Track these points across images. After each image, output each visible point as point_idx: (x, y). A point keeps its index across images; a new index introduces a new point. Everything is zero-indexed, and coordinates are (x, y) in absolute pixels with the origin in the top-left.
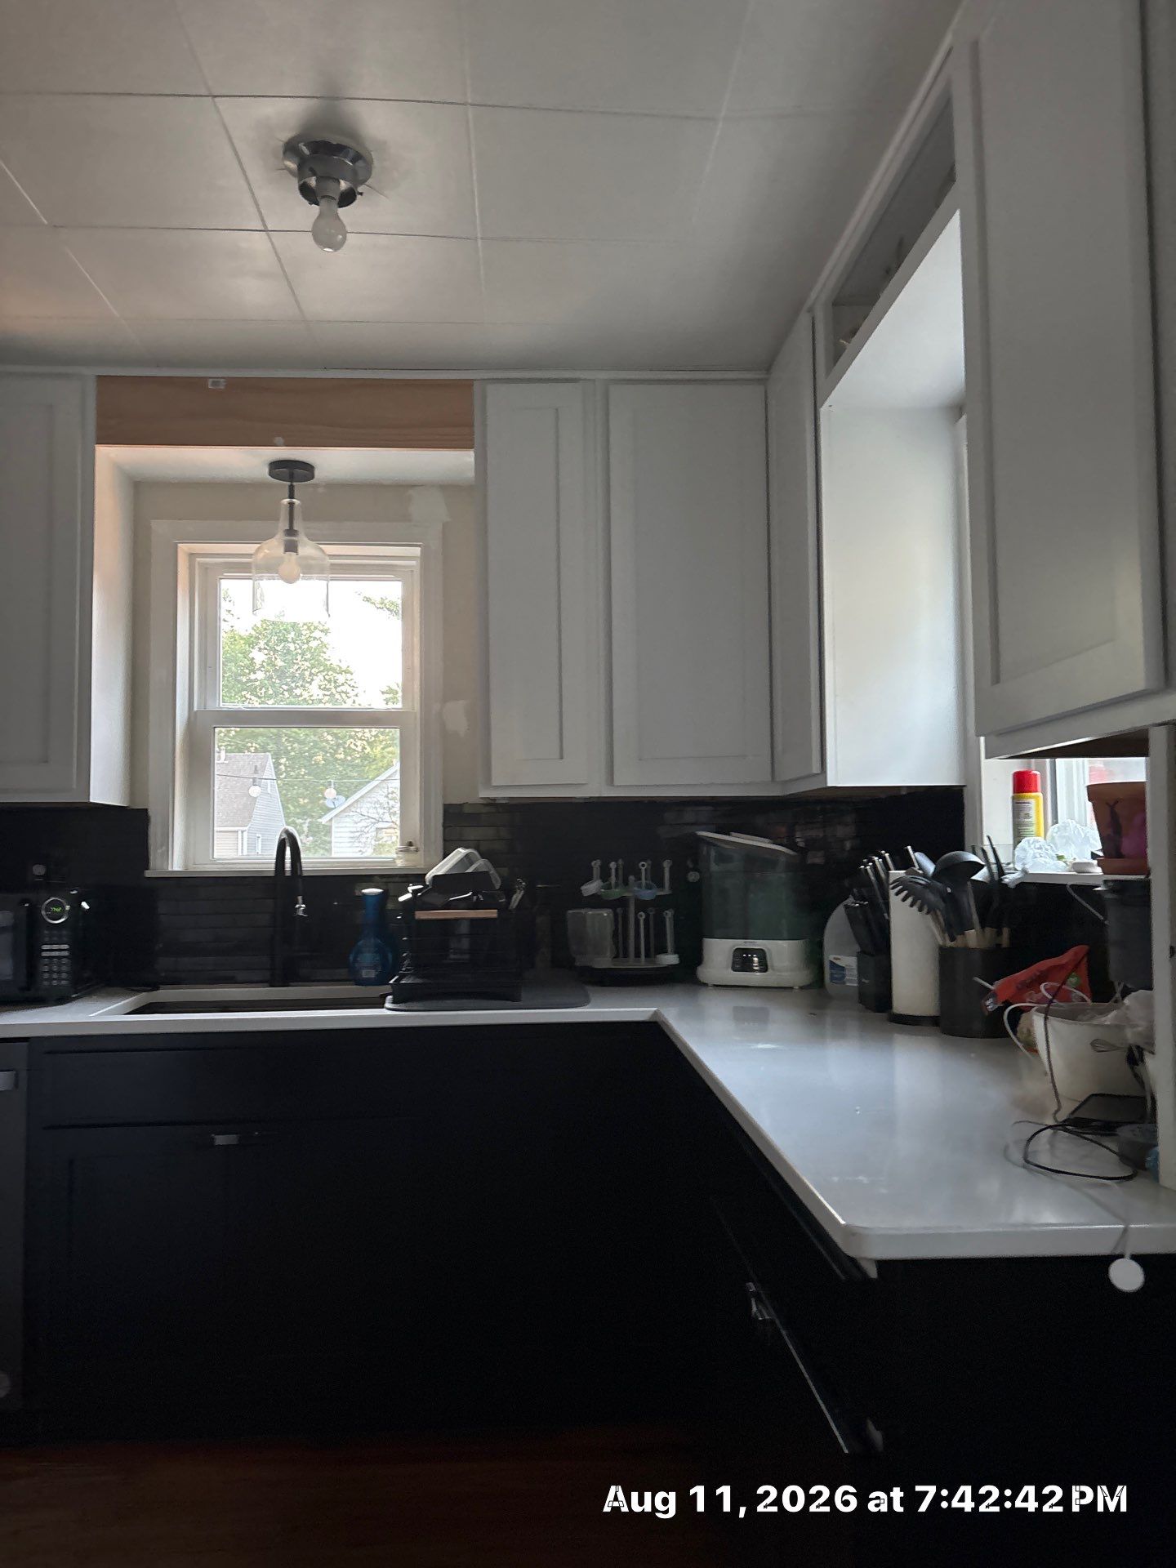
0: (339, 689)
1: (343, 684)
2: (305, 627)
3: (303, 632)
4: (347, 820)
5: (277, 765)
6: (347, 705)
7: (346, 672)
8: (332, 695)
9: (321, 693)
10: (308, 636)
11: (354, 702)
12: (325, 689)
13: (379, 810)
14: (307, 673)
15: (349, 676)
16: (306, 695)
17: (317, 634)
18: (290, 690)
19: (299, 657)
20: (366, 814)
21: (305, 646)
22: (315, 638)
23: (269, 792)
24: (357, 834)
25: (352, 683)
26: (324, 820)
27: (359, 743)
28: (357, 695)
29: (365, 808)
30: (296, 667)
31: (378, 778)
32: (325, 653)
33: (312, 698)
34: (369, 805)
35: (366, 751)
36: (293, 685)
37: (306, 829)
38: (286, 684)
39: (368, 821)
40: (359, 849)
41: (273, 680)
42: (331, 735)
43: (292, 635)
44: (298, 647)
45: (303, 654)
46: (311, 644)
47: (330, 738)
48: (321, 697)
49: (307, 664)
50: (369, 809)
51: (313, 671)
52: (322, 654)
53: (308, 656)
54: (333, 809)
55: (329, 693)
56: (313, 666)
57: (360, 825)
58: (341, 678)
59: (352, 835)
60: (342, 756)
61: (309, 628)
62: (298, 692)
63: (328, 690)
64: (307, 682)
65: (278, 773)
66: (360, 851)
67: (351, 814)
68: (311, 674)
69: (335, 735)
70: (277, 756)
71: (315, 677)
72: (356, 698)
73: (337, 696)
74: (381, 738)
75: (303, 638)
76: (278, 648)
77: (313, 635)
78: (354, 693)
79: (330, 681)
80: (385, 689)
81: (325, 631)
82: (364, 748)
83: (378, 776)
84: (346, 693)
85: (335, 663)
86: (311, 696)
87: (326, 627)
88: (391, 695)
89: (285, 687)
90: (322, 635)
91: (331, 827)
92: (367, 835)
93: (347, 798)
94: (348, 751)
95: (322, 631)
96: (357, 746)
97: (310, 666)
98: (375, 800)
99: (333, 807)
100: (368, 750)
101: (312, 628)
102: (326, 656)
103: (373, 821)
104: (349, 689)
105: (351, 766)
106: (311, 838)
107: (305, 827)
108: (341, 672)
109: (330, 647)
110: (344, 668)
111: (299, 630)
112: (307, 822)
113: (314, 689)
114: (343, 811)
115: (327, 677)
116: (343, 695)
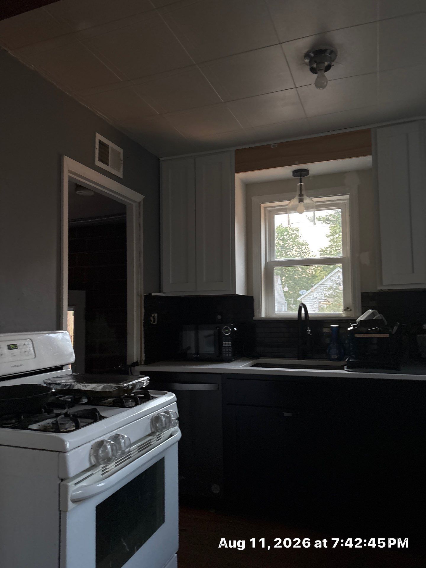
0: (303, 251)
1: (304, 250)
2: (290, 230)
3: (290, 232)
4: (308, 299)
5: (281, 279)
6: (305, 258)
7: (306, 245)
9: (296, 253)
10: (291, 233)
11: (309, 255)
12: (298, 252)
13: (320, 295)
14: (291, 246)
15: (306, 246)
16: (291, 254)
17: (295, 232)
18: (285, 253)
19: (288, 241)
20: (315, 297)
21: (290, 237)
22: (294, 234)
23: (279, 289)
25: (308, 249)
26: (299, 299)
28: (309, 253)
29: (315, 294)
30: (287, 244)
31: (318, 284)
32: (298, 239)
33: (293, 255)
34: (316, 293)
35: (313, 273)
36: (286, 251)
37: (292, 302)
38: (284, 251)
39: (316, 299)
40: (313, 309)
41: (279, 250)
42: (301, 268)
43: (286, 233)
44: (288, 237)
45: (290, 240)
46: (292, 236)
47: (300, 269)
48: (296, 255)
49: (291, 243)
50: (316, 294)
51: (293, 245)
53: (292, 240)
54: (302, 295)
55: (299, 253)
56: (294, 244)
57: (313, 301)
58: (304, 247)
59: (310, 304)
60: (304, 276)
62: (288, 253)
63: (299, 252)
64: (291, 250)
65: (282, 282)
66: (314, 310)
67: (310, 297)
68: (293, 247)
69: (302, 269)
70: (281, 277)
71: (294, 248)
72: (309, 254)
73: (302, 254)
74: (319, 268)
75: (290, 234)
76: (281, 238)
77: (293, 232)
78: (308, 252)
79: (299, 248)
80: (320, 250)
81: (298, 231)
82: (313, 272)
83: (318, 282)
85: (301, 241)
86: (293, 254)
87: (298, 229)
88: (323, 252)
89: (284, 252)
90: (296, 232)
92: (316, 305)
93: (307, 291)
94: (307, 274)
95: (297, 231)
96: (310, 271)
97: (292, 244)
98: (319, 291)
100: (314, 273)
101: (293, 230)
102: (298, 240)
103: (319, 299)
104: (307, 251)
105: (308, 279)
106: (294, 306)
107: (292, 301)
108: (303, 245)
109: (299, 236)
110: (305, 243)
111: (288, 231)
112: (293, 299)
113: (294, 252)
114: (306, 296)
115: (298, 247)
116: (304, 253)
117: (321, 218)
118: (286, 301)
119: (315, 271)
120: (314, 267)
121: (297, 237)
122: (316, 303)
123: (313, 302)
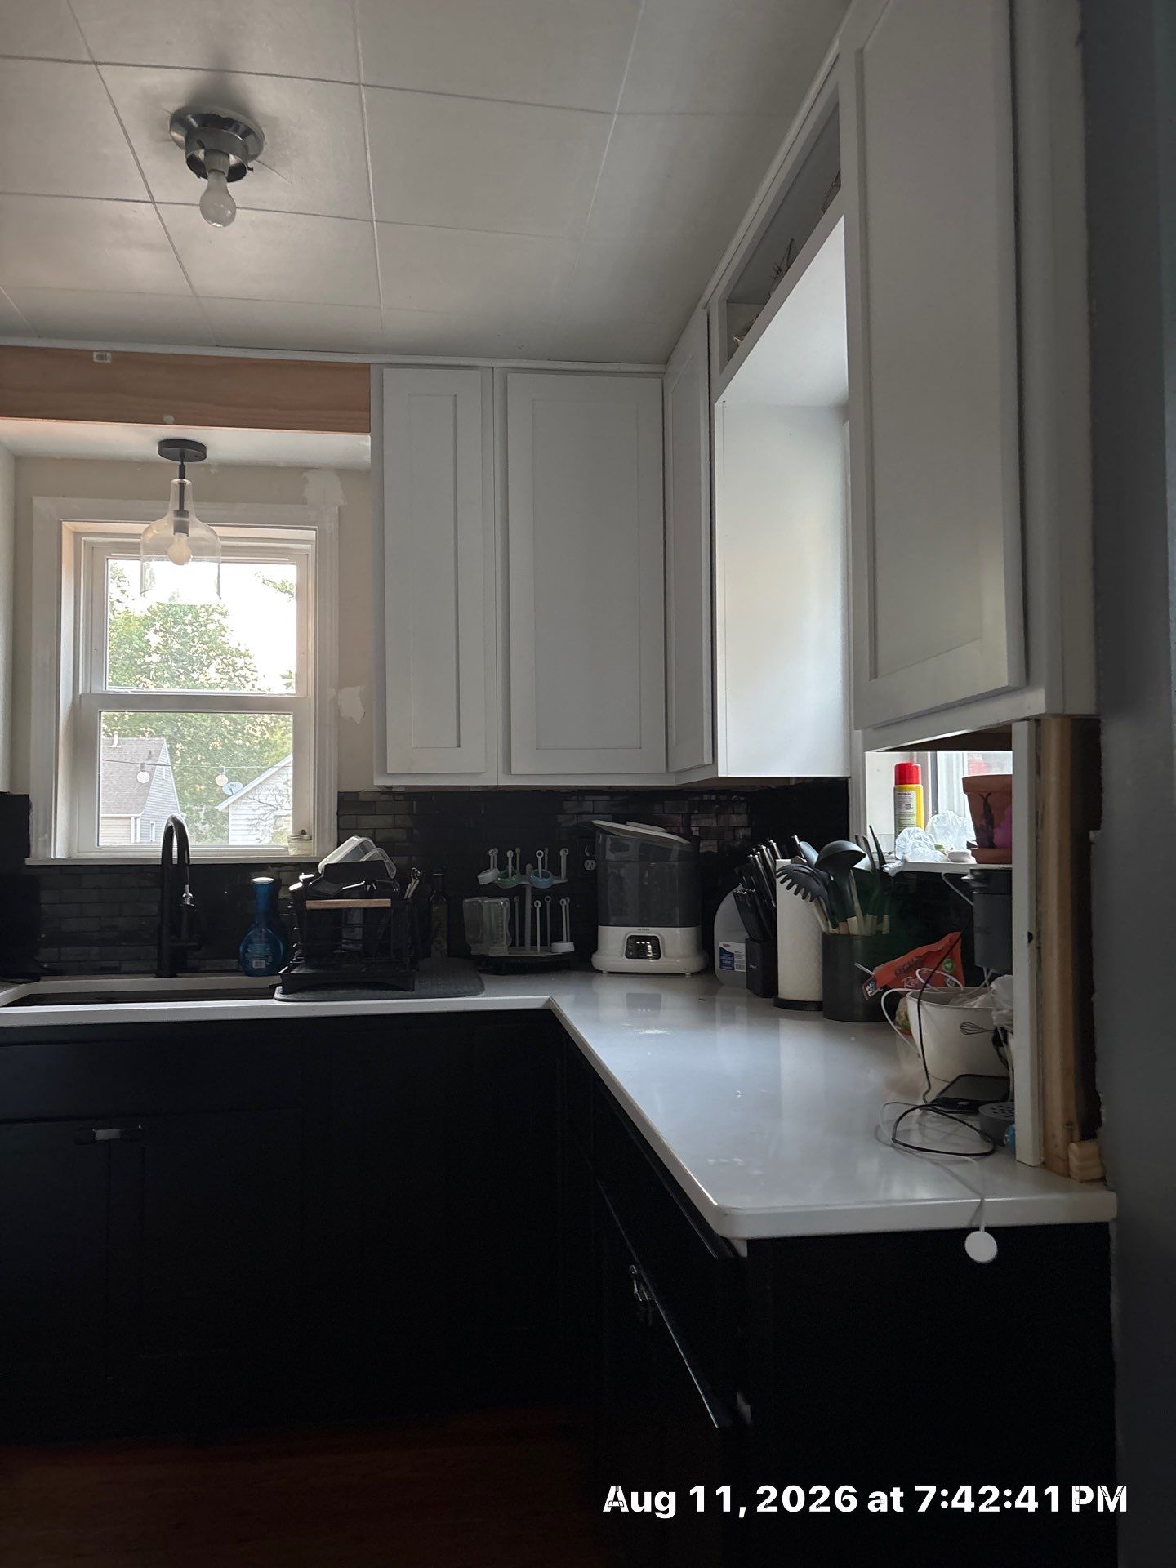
0: (237, 674)
1: (242, 668)
2: (203, 610)
3: (200, 615)
4: (246, 807)
5: (172, 750)
6: (246, 690)
7: (245, 655)
8: (230, 679)
9: (218, 676)
10: (205, 618)
11: (253, 686)
12: (223, 673)
13: (278, 797)
14: (204, 656)
15: (248, 660)
16: (203, 679)
17: (216, 616)
18: (187, 673)
19: (196, 640)
20: (264, 801)
21: (203, 629)
22: (213, 621)
23: (164, 777)
24: (255, 822)
25: (251, 667)
26: (221, 807)
27: (258, 728)
28: (256, 680)
29: (262, 795)
30: (193, 650)
31: (277, 765)
32: (223, 636)
33: (209, 682)
34: (266, 792)
35: (266, 737)
36: (190, 668)
37: (202, 816)
38: (183, 667)
39: (266, 808)
40: (258, 837)
41: (169, 663)
42: (229, 720)
43: (189, 617)
44: (195, 629)
45: (200, 637)
46: (209, 627)
47: (227, 723)
48: (218, 681)
49: (205, 647)
50: (266, 796)
51: (211, 654)
52: (220, 637)
53: (206, 639)
54: (230, 796)
55: (227, 677)
56: (211, 650)
57: (258, 812)
58: (240, 662)
59: (249, 823)
60: (241, 742)
61: (207, 611)
62: (195, 675)
63: (228, 673)
64: (204, 666)
65: (173, 759)
66: (258, 839)
67: (250, 801)
68: (208, 657)
69: (235, 722)
70: (172, 741)
71: (212, 661)
72: (254, 682)
73: (236, 680)
74: (281, 723)
75: (201, 620)
76: (175, 631)
77: (211, 617)
78: (253, 677)
79: (228, 665)
80: (281, 673)
81: (224, 614)
82: (263, 734)
83: (277, 762)
84: (245, 677)
85: (234, 645)
86: (209, 680)
87: (224, 610)
89: (182, 671)
90: (220, 617)
91: (228, 814)
92: (265, 823)
93: (245, 785)
94: (248, 737)
95: (221, 614)
96: (256, 731)
97: (207, 649)
98: (273, 787)
99: (230, 793)
100: (268, 736)
101: (210, 610)
102: (224, 639)
103: (272, 808)
104: (248, 673)
105: (249, 752)
106: (207, 826)
107: (202, 814)
108: (240, 655)
109: (229, 630)
110: (243, 652)
111: (196, 613)
112: (204, 808)
113: (211, 672)
114: (241, 798)
115: (225, 661)
116: (242, 679)
117: (287, 584)
118: (184, 811)
119: (271, 730)
120: (267, 718)
121: (223, 633)
122: (264, 818)
123: (256, 817)
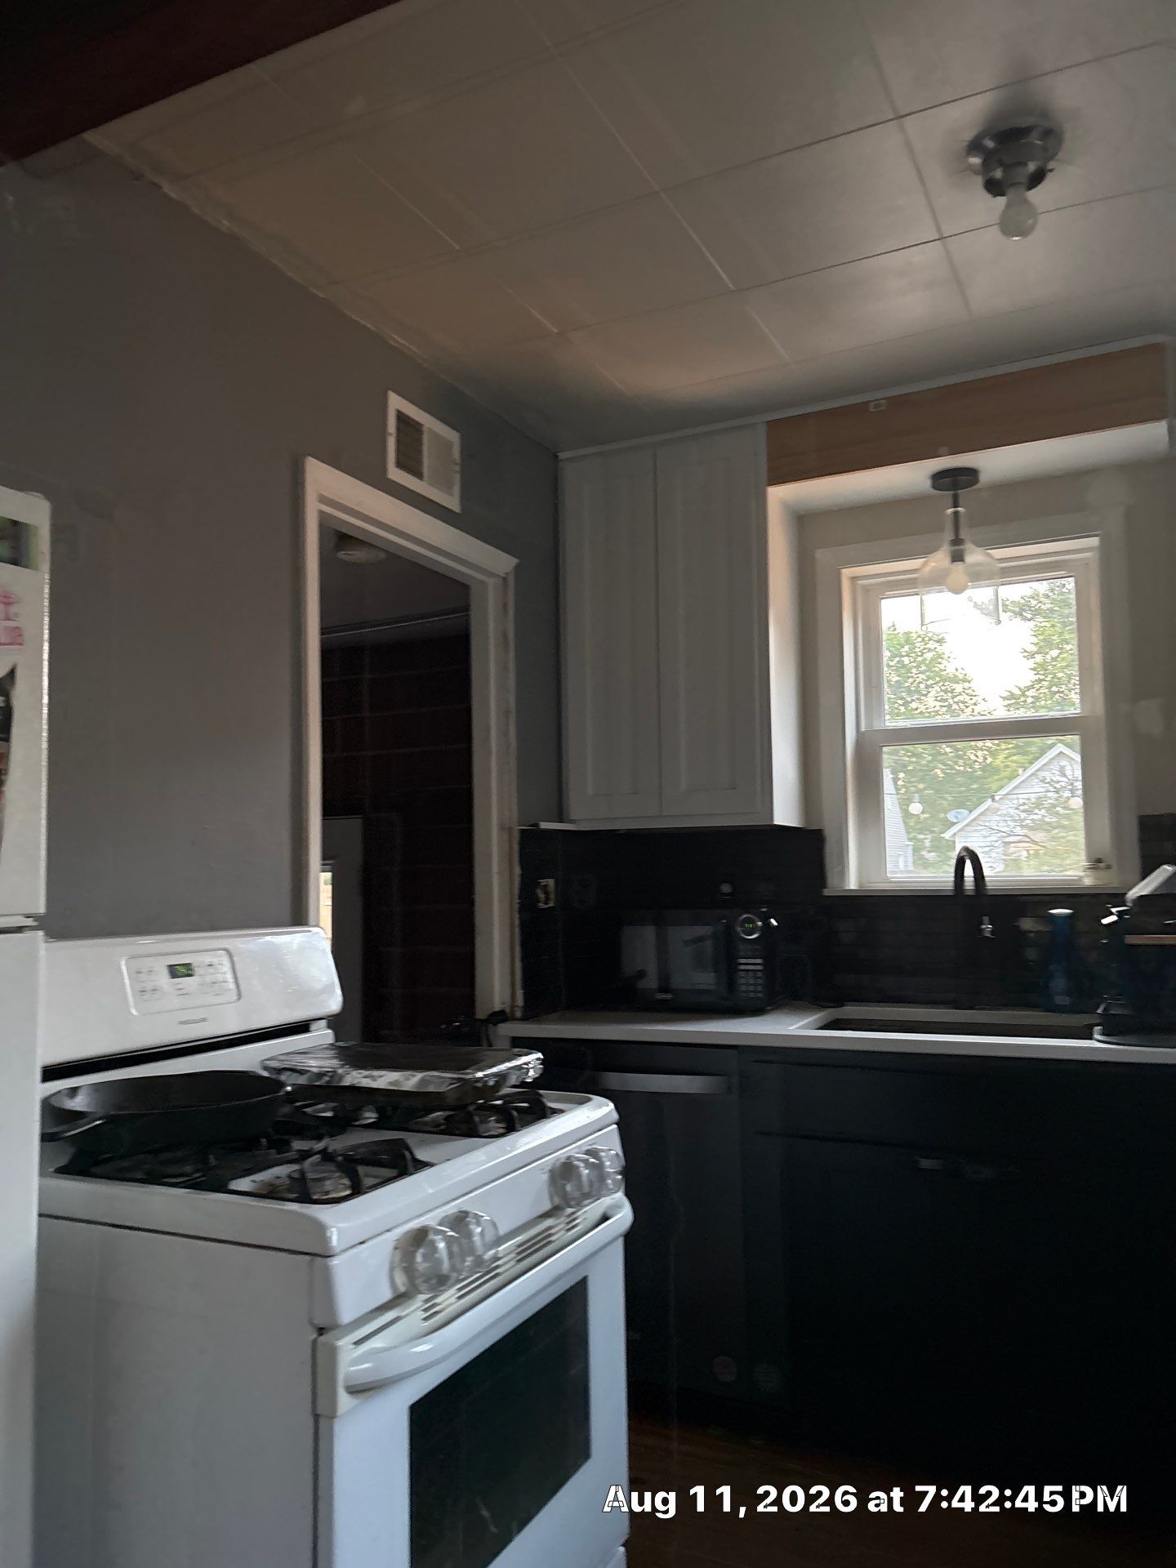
0: (956, 700)
1: (960, 694)
2: (920, 639)
3: (916, 645)
4: (977, 834)
5: (895, 780)
6: (964, 718)
7: (965, 681)
8: (950, 706)
9: (938, 704)
10: (922, 647)
11: (973, 713)
12: (942, 700)
13: (1009, 823)
14: (922, 686)
15: (966, 685)
16: (922, 708)
17: (931, 645)
18: (906, 704)
19: (914, 671)
20: (995, 827)
21: (920, 659)
22: (930, 650)
24: (987, 849)
25: (970, 691)
26: (947, 835)
27: (979, 753)
28: (975, 704)
29: (994, 820)
30: (911, 680)
32: (940, 663)
33: (929, 710)
34: (998, 818)
35: (988, 762)
36: (909, 699)
37: (928, 845)
38: (902, 698)
39: (998, 835)
42: (950, 747)
43: (907, 648)
44: (912, 660)
45: (918, 667)
46: (925, 656)
47: (948, 750)
48: (937, 708)
49: (921, 676)
50: (998, 822)
51: (929, 683)
52: (938, 665)
53: (923, 668)
54: (956, 823)
55: (946, 704)
56: (929, 678)
57: (989, 839)
58: (958, 688)
60: (962, 768)
61: (923, 640)
62: (914, 705)
63: (946, 701)
64: (921, 695)
65: (897, 789)
66: (991, 867)
67: (981, 827)
68: (927, 687)
69: (956, 750)
71: (930, 690)
72: (974, 707)
73: (955, 706)
74: (1003, 747)
75: (917, 650)
76: (892, 664)
77: (927, 646)
78: (973, 702)
79: (946, 692)
80: (1006, 694)
81: (941, 641)
82: (985, 759)
83: (1001, 787)
84: (963, 702)
86: (927, 709)
87: (940, 637)
88: (1013, 701)
89: (900, 702)
90: (937, 645)
91: (954, 842)
92: (998, 850)
93: (970, 811)
94: (968, 763)
95: (938, 641)
96: (977, 756)
97: (925, 678)
98: (1004, 812)
99: (956, 821)
100: (989, 760)
101: (927, 639)
102: (942, 667)
103: (1005, 834)
104: (967, 698)
105: (971, 777)
106: (933, 854)
107: (927, 843)
108: (955, 680)
109: (946, 657)
110: (961, 677)
111: (913, 643)
112: (929, 837)
113: (930, 701)
114: (967, 825)
115: (943, 688)
116: (960, 704)
117: (1007, 603)
118: (910, 840)
119: (993, 754)
120: (988, 743)
121: (940, 660)
122: (996, 844)
123: (988, 844)
